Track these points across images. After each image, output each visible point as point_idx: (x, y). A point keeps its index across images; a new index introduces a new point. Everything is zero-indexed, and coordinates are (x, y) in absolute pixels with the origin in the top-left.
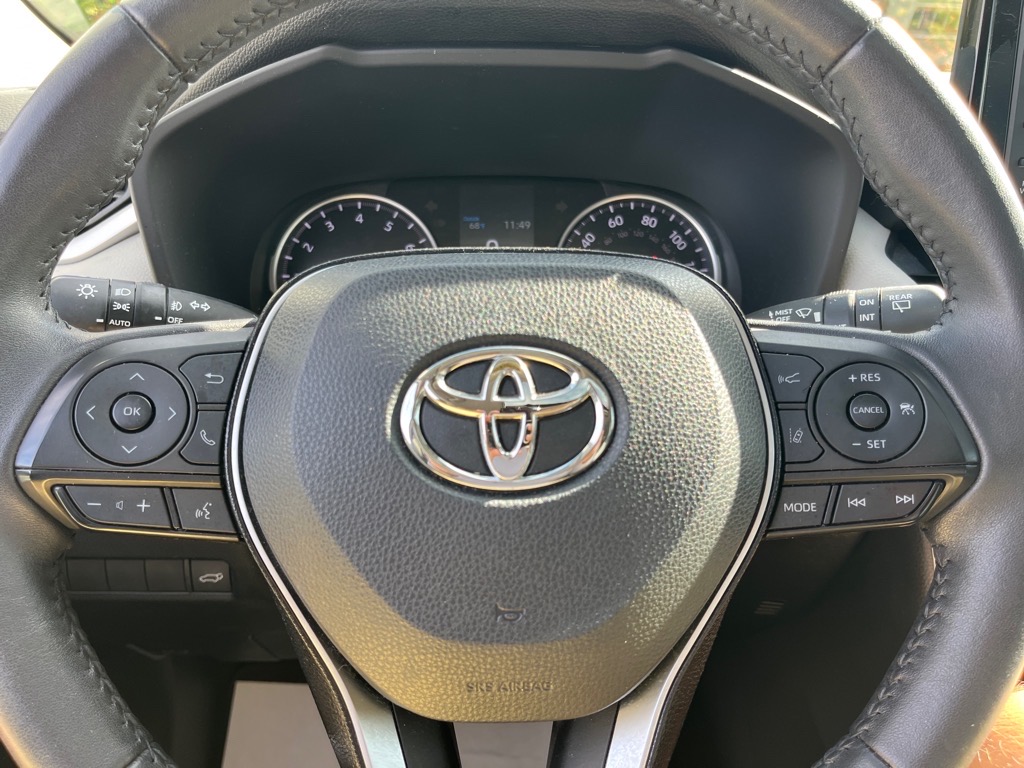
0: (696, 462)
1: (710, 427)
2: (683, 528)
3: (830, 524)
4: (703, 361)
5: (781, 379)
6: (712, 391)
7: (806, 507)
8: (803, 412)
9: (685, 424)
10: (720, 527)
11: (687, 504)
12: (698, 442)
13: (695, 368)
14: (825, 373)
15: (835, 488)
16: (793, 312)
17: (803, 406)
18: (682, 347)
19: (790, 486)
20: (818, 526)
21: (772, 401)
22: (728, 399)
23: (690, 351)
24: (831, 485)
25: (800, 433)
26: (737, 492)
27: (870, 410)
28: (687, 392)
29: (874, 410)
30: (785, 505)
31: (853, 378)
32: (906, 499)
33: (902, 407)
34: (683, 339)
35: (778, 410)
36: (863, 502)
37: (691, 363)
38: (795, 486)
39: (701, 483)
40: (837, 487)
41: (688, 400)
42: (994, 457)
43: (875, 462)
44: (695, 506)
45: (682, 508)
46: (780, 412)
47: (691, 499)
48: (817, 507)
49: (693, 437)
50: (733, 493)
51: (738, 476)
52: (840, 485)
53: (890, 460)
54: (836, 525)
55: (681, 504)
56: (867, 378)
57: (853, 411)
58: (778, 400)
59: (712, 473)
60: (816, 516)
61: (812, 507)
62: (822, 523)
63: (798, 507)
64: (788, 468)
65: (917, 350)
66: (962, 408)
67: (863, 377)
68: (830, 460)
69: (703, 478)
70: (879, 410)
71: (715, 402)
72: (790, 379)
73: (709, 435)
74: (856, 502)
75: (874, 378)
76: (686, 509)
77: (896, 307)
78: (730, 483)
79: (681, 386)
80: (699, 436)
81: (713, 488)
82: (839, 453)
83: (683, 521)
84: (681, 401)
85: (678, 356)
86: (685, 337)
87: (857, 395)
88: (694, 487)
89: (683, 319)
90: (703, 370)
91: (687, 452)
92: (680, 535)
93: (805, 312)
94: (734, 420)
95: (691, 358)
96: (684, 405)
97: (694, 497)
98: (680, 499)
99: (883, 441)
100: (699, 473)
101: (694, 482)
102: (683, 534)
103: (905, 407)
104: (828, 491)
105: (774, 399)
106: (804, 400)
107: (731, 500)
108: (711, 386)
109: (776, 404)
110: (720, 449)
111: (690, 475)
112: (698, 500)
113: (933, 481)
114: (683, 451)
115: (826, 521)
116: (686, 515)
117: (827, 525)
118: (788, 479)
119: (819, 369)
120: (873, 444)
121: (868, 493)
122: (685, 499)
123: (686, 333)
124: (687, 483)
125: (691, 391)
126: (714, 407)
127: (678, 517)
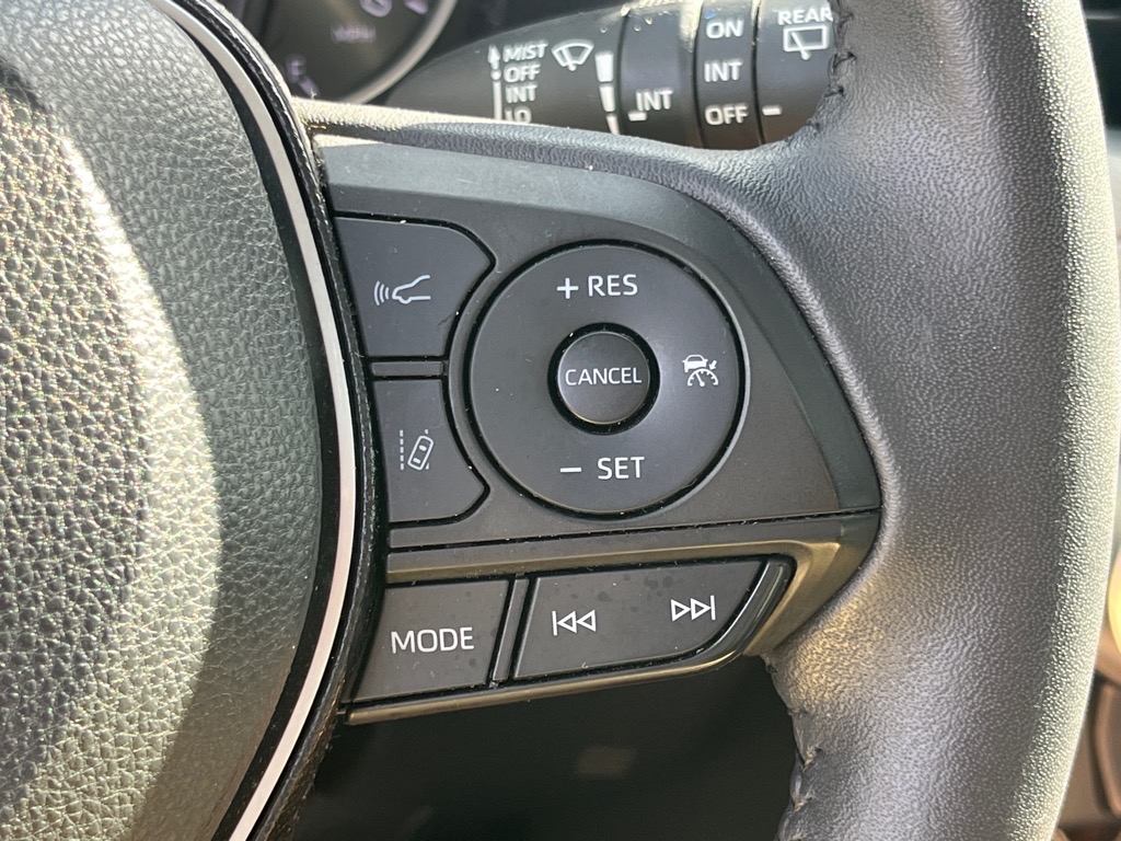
0: (73, 569)
1: (115, 463)
2: (36, 755)
3: (510, 681)
4: (96, 270)
5: (380, 293)
6: (123, 361)
7: (448, 639)
8: (437, 383)
9: (38, 460)
10: (161, 736)
11: (46, 687)
12: (78, 511)
13: (70, 293)
14: (498, 272)
15: (520, 586)
16: (548, 50)
17: (434, 368)
18: (30, 234)
19: (408, 584)
20: (478, 688)
21: (356, 356)
22: (181, 376)
23: (56, 244)
24: (510, 578)
25: (426, 443)
26: (213, 634)
27: (607, 378)
28: (41, 365)
29: (616, 376)
30: (394, 635)
31: (568, 288)
32: (695, 609)
33: (688, 365)
34: (35, 207)
35: (370, 379)
36: (590, 621)
37: (58, 279)
38: (420, 583)
39: (89, 625)
40: (525, 582)
41: (47, 390)
42: (912, 491)
43: (616, 516)
44: (71, 691)
45: (31, 700)
46: (377, 385)
47: (58, 672)
48: (476, 638)
49: (61, 496)
50: (198, 638)
51: (212, 589)
52: (531, 577)
53: (657, 507)
54: (524, 681)
55: (30, 689)
56: (605, 287)
57: (564, 378)
58: (371, 352)
59: (122, 596)
60: (473, 663)
61: (463, 638)
62: (489, 679)
63: (427, 641)
64: (396, 538)
65: (741, 203)
66: (842, 360)
67: (594, 284)
68: (503, 516)
69: (93, 610)
70: (630, 376)
71: (134, 388)
72: (403, 294)
73: (111, 488)
74: (572, 622)
75: (623, 288)
76: (46, 702)
77: (793, 42)
78: (186, 612)
79: (23, 349)
80: (81, 494)
81: (129, 633)
82: (528, 495)
83: (36, 735)
84: (26, 395)
85: (18, 259)
86: (39, 200)
87: (578, 333)
88: (69, 639)
89: (36, 148)
90: (95, 298)
91: (45, 542)
92: (28, 775)
93: (576, 52)
94: (200, 436)
95: (58, 265)
96: (33, 407)
97: (67, 667)
98: (27, 675)
99: (637, 459)
100: (81, 599)
101: (67, 624)
102: (38, 769)
103: (696, 365)
104: (502, 595)
105: (362, 348)
106: (439, 352)
107: (194, 658)
108: (119, 345)
109: (367, 361)
110: (150, 523)
111: (53, 607)
112: (80, 673)
113: (763, 559)
114: (32, 540)
115: (499, 673)
116: (45, 718)
117: (502, 684)
118: (396, 567)
119: (483, 262)
120: (612, 468)
121: (603, 597)
122: (39, 674)
123: (43, 191)
124: (46, 628)
125: (57, 362)
126: (126, 406)
127: (23, 726)
